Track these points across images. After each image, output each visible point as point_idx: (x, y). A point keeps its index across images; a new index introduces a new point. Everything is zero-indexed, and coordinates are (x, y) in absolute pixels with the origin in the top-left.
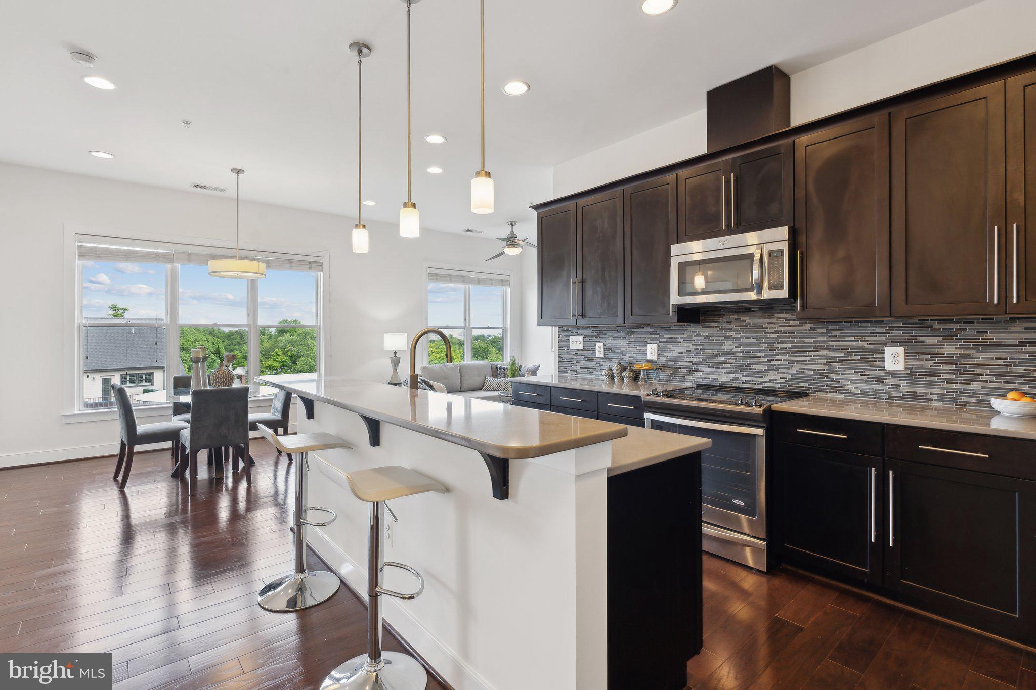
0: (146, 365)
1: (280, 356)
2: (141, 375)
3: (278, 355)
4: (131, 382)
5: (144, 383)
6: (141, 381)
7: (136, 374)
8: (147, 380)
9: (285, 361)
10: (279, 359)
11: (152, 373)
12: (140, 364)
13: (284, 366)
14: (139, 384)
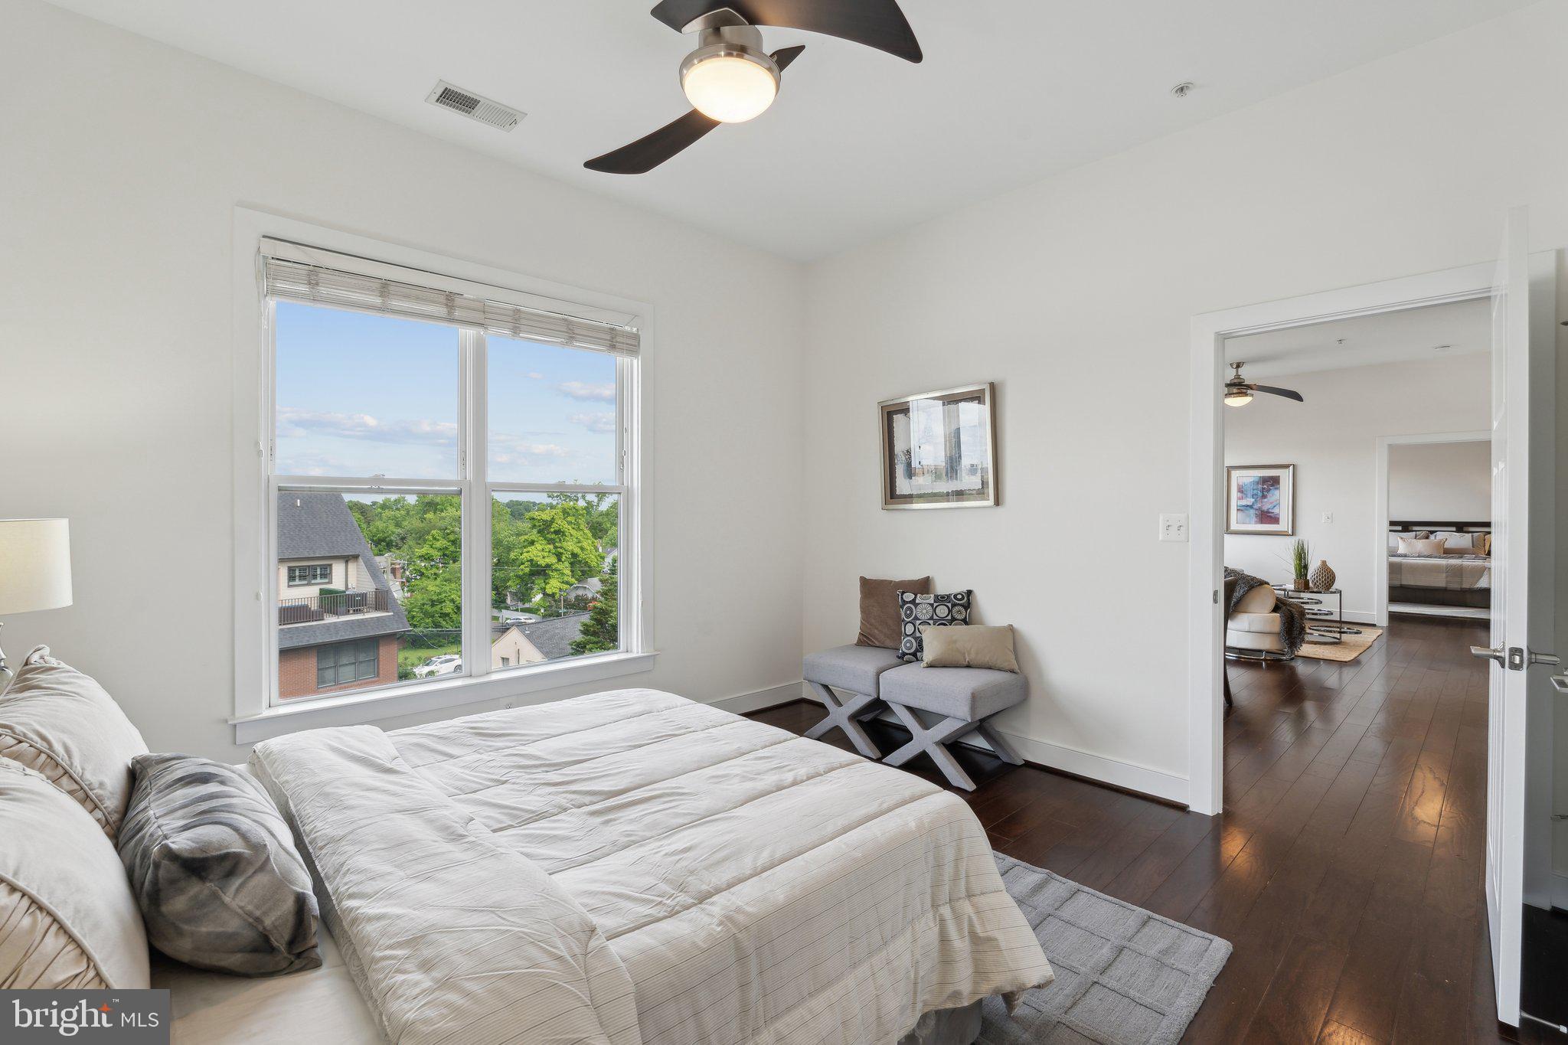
0: (322, 553)
1: (438, 540)
2: (314, 568)
3: (435, 539)
4: (302, 577)
5: (318, 580)
6: (315, 577)
7: (309, 566)
8: (323, 576)
9: (447, 548)
10: (438, 544)
11: (331, 565)
12: (314, 552)
13: (444, 555)
14: (313, 582)
